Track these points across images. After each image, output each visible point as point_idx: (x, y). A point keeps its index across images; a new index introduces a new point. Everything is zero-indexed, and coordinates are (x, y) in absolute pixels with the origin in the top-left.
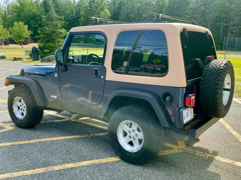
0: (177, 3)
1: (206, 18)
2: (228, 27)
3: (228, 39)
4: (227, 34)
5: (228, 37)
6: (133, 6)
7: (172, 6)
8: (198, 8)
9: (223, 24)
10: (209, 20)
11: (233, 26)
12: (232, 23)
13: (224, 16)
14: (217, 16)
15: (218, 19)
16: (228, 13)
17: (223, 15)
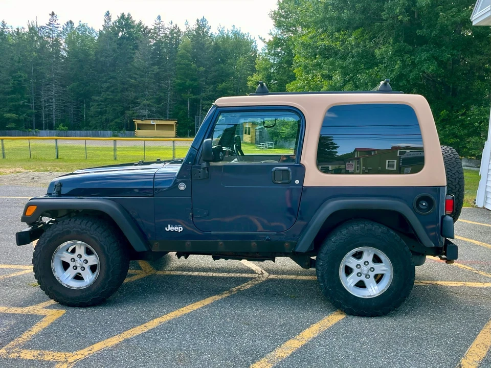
0: (111, 56)
1: (163, 85)
2: (197, 101)
3: (200, 118)
4: (198, 112)
5: (199, 116)
6: (22, 56)
7: (102, 62)
8: (148, 68)
9: (190, 96)
10: (168, 88)
11: (204, 99)
12: (203, 95)
13: (191, 83)
14: (179, 83)
15: (181, 88)
16: (195, 80)
17: (188, 82)
